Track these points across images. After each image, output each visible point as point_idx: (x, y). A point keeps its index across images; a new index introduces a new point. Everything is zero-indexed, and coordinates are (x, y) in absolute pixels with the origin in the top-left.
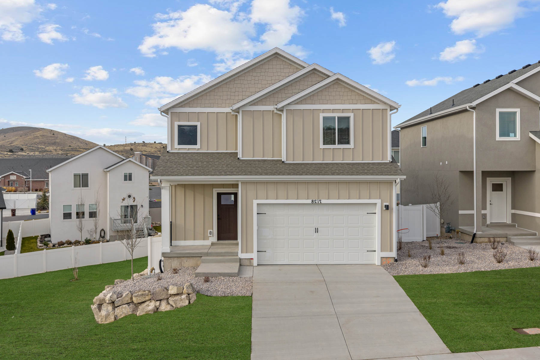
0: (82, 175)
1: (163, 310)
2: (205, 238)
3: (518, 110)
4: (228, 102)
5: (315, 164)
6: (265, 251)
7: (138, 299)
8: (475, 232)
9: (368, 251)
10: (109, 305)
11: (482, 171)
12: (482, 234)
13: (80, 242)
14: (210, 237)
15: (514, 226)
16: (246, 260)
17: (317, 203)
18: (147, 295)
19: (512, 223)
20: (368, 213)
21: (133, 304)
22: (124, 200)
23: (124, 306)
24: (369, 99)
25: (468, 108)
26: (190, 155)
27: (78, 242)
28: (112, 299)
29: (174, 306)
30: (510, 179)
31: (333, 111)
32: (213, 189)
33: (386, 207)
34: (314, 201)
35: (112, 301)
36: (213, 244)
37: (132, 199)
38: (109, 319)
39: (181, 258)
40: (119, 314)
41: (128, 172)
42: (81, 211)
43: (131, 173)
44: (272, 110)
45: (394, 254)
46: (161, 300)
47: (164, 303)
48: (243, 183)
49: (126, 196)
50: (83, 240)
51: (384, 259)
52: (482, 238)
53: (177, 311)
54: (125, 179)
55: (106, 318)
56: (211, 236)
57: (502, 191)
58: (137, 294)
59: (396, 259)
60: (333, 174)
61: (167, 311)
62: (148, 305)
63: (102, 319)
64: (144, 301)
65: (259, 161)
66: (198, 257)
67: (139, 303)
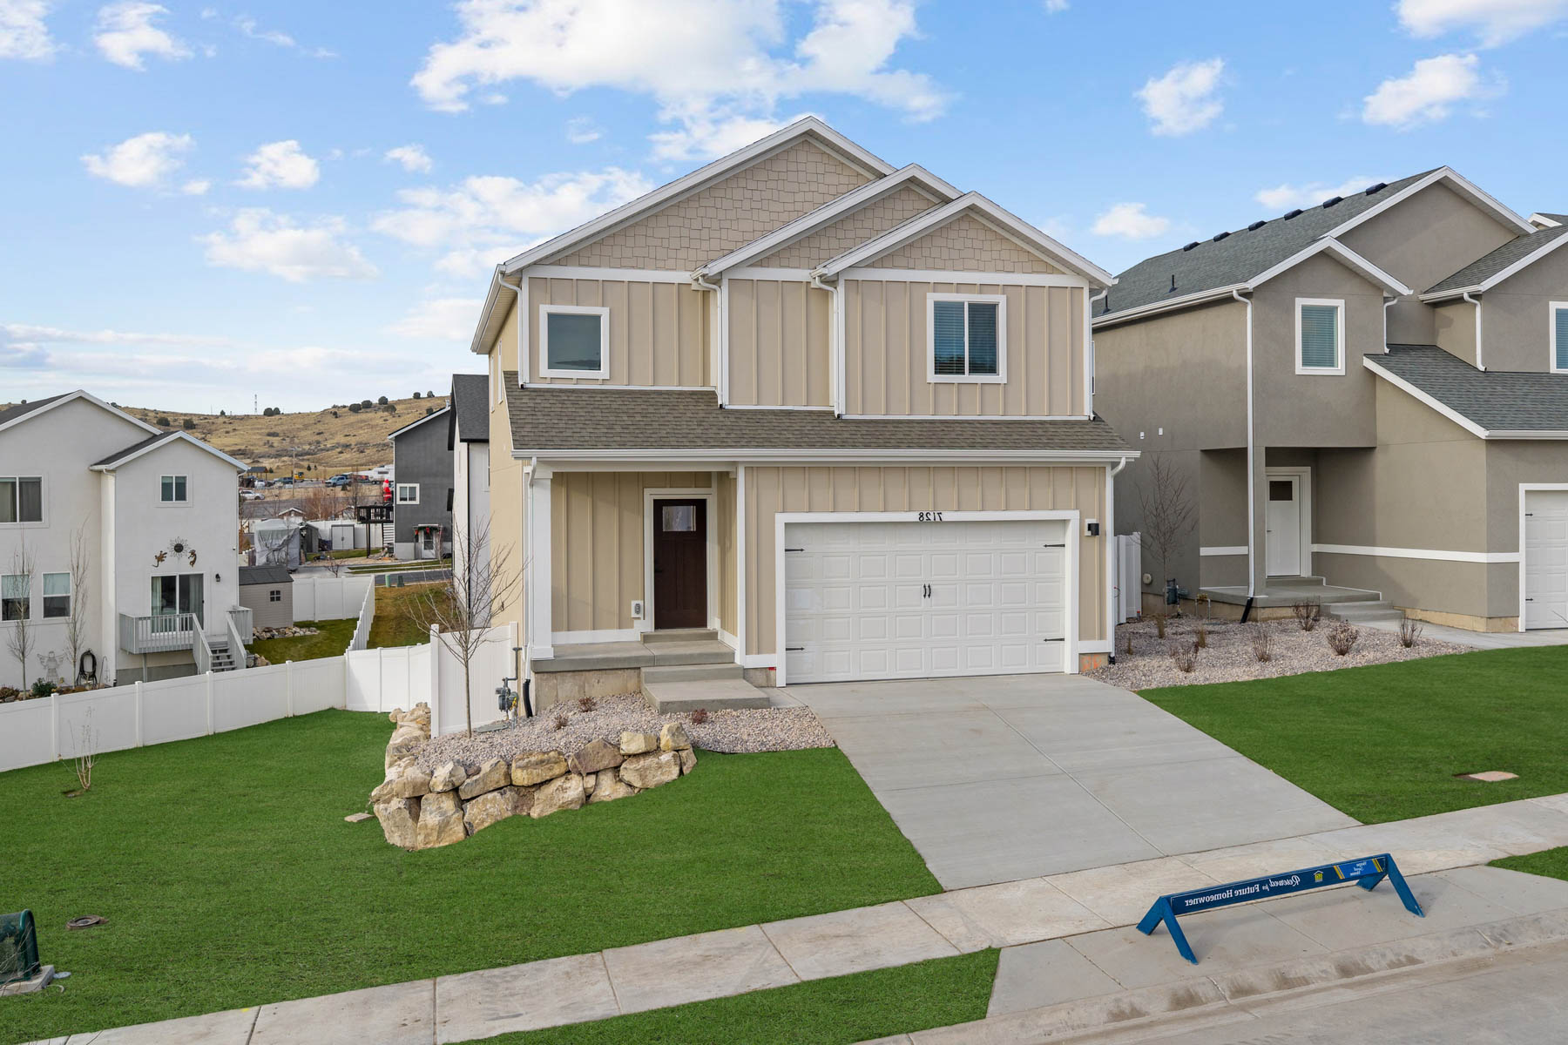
0: (20, 483)
1: (605, 799)
2: (623, 623)
3: (1340, 304)
4: (682, 254)
5: (918, 423)
6: (802, 649)
7: (532, 772)
8: (1252, 596)
9: (1046, 640)
10: (444, 797)
11: (1266, 448)
12: (1267, 599)
13: (17, 691)
14: (635, 621)
15: (1319, 582)
16: (758, 673)
17: (932, 520)
18: (556, 763)
19: (1313, 575)
20: (1046, 546)
21: (510, 790)
22: (160, 558)
23: (490, 796)
24: (1042, 261)
25: (1235, 294)
26: (585, 397)
27: (12, 694)
28: (454, 779)
29: (638, 784)
30: (1306, 472)
31: (960, 287)
32: (645, 490)
33: (1093, 528)
34: (925, 516)
35: (453, 785)
36: (646, 638)
37: (185, 557)
38: (450, 835)
39: (584, 673)
40: (476, 819)
41: (174, 474)
42: (18, 595)
43: (185, 478)
44: (804, 280)
45: (1108, 646)
46: (596, 773)
47: (607, 780)
48: (753, 468)
49: (167, 547)
50: (29, 687)
51: (1086, 659)
52: (1267, 609)
53: (645, 798)
54: (166, 496)
55: (439, 833)
56: (639, 618)
57: (1291, 499)
58: (526, 760)
59: (1112, 656)
60: (972, 446)
61: (619, 799)
62: (564, 790)
63: (427, 836)
64: (548, 778)
65: (773, 412)
66: (627, 669)
67: (534, 785)
